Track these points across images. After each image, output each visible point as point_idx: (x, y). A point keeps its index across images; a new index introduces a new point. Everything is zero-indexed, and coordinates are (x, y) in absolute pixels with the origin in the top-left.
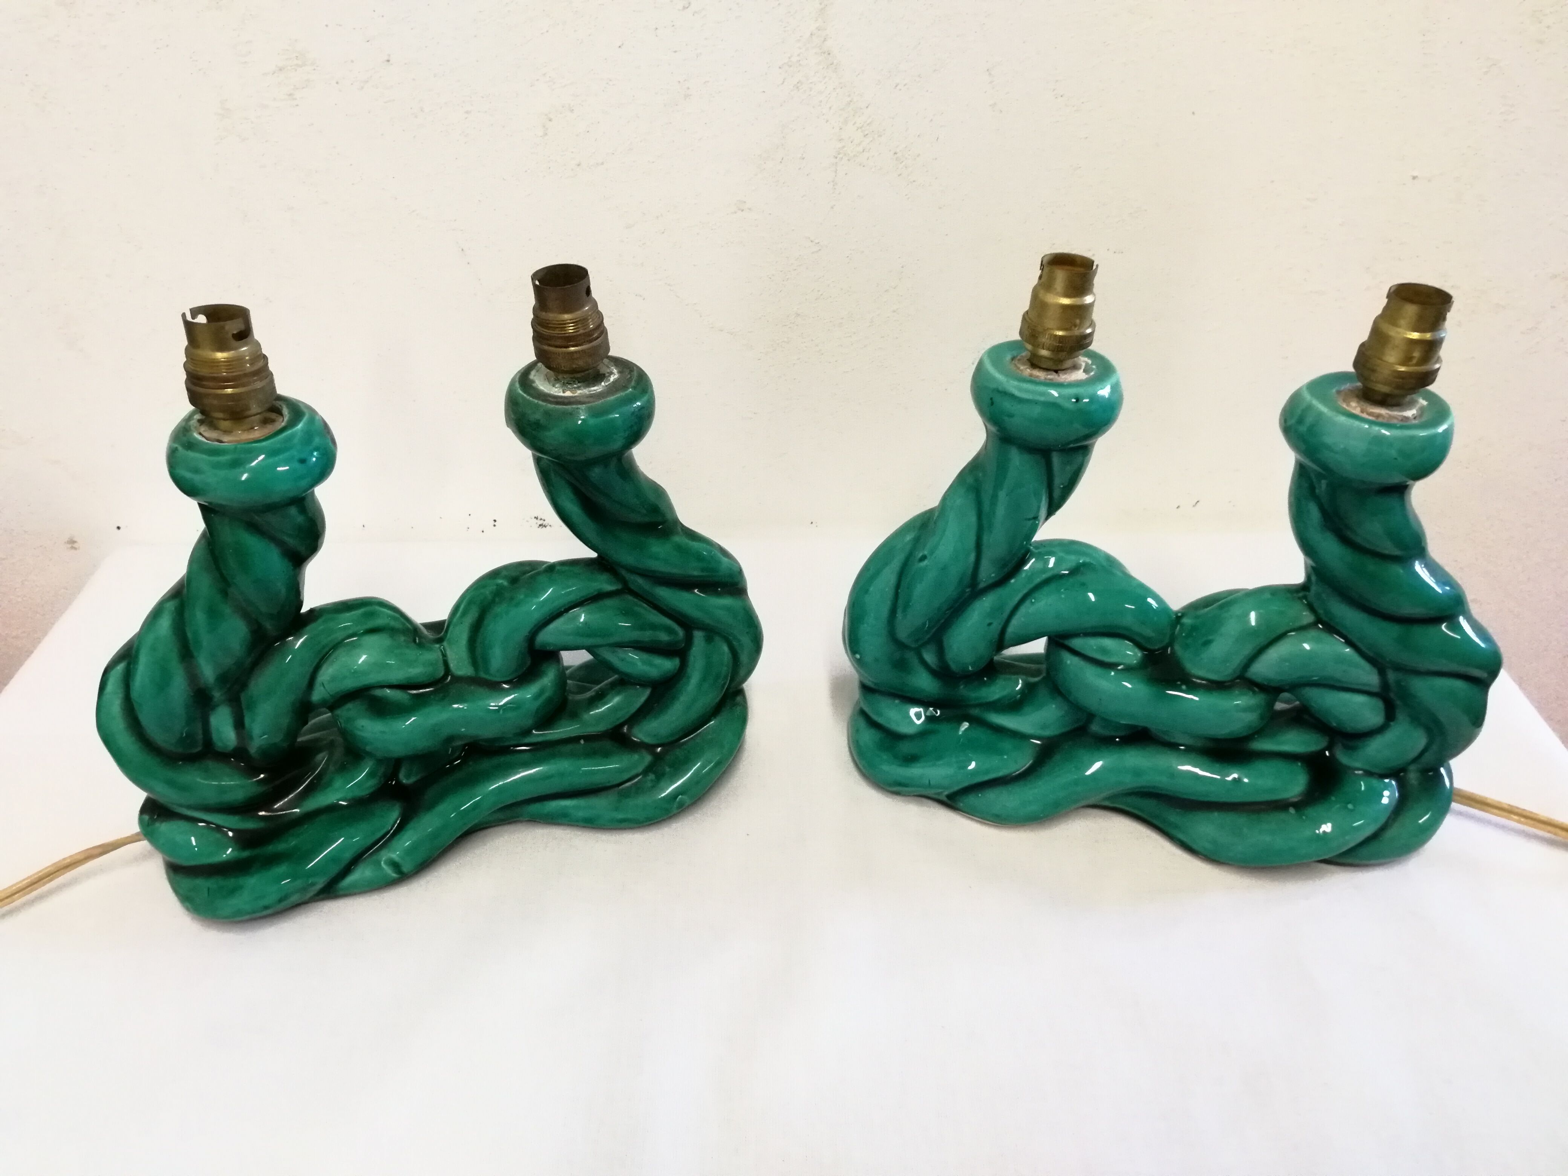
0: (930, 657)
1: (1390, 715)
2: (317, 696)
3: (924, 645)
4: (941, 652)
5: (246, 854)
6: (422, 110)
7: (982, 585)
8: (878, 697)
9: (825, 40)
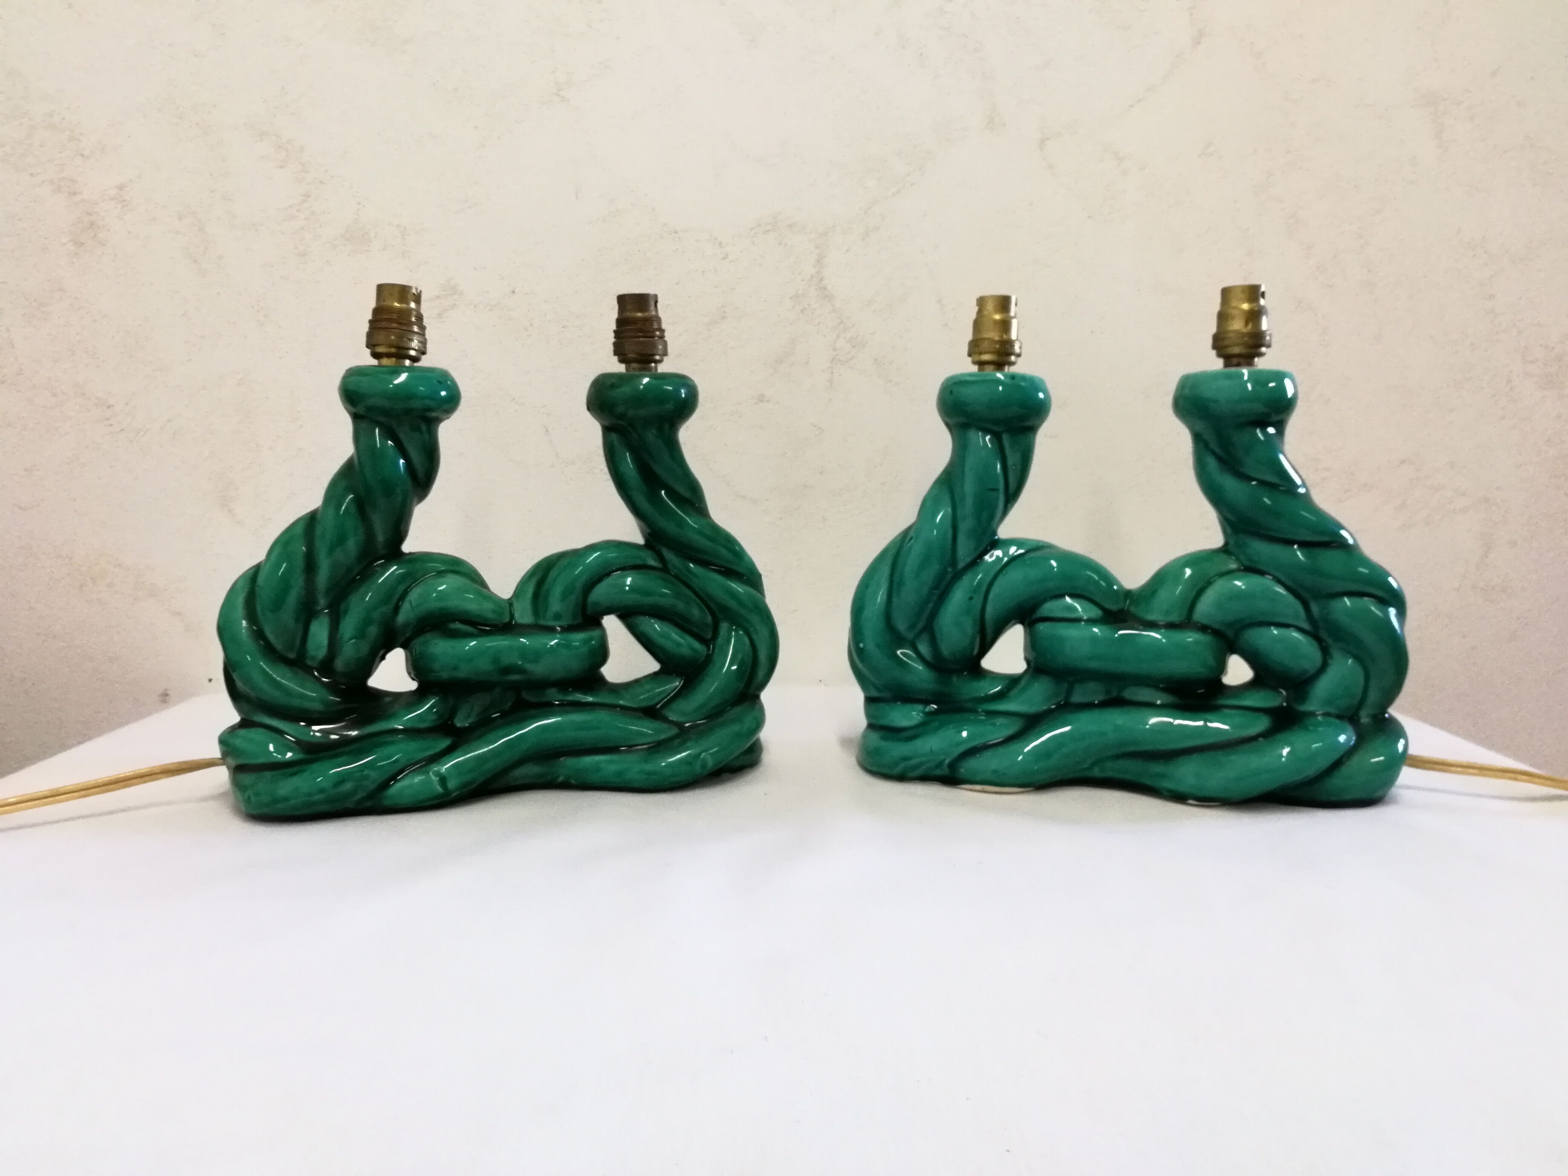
0: (924, 648)
1: (1325, 651)
2: (402, 617)
3: (918, 635)
4: (934, 643)
5: (308, 757)
6: (531, 325)
7: (961, 565)
8: (881, 705)
9: (822, 280)
